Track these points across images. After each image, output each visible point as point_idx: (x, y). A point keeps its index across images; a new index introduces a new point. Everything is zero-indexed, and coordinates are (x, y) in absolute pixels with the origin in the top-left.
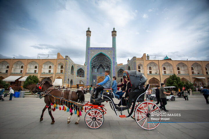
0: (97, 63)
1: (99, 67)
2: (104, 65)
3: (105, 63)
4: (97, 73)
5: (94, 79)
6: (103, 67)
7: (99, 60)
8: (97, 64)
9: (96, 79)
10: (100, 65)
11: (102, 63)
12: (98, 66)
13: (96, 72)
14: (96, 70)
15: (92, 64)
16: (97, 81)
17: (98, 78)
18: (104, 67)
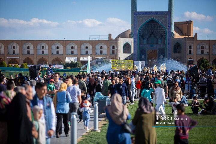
0: (147, 31)
1: (149, 37)
2: (157, 34)
3: (158, 31)
4: (147, 45)
5: (143, 54)
6: (155, 37)
7: (149, 27)
8: (147, 33)
9: (146, 54)
10: (151, 33)
11: (154, 31)
12: (148, 35)
13: (145, 43)
14: (145, 40)
15: (141, 34)
16: (147, 56)
17: (148, 53)
18: (157, 37)
